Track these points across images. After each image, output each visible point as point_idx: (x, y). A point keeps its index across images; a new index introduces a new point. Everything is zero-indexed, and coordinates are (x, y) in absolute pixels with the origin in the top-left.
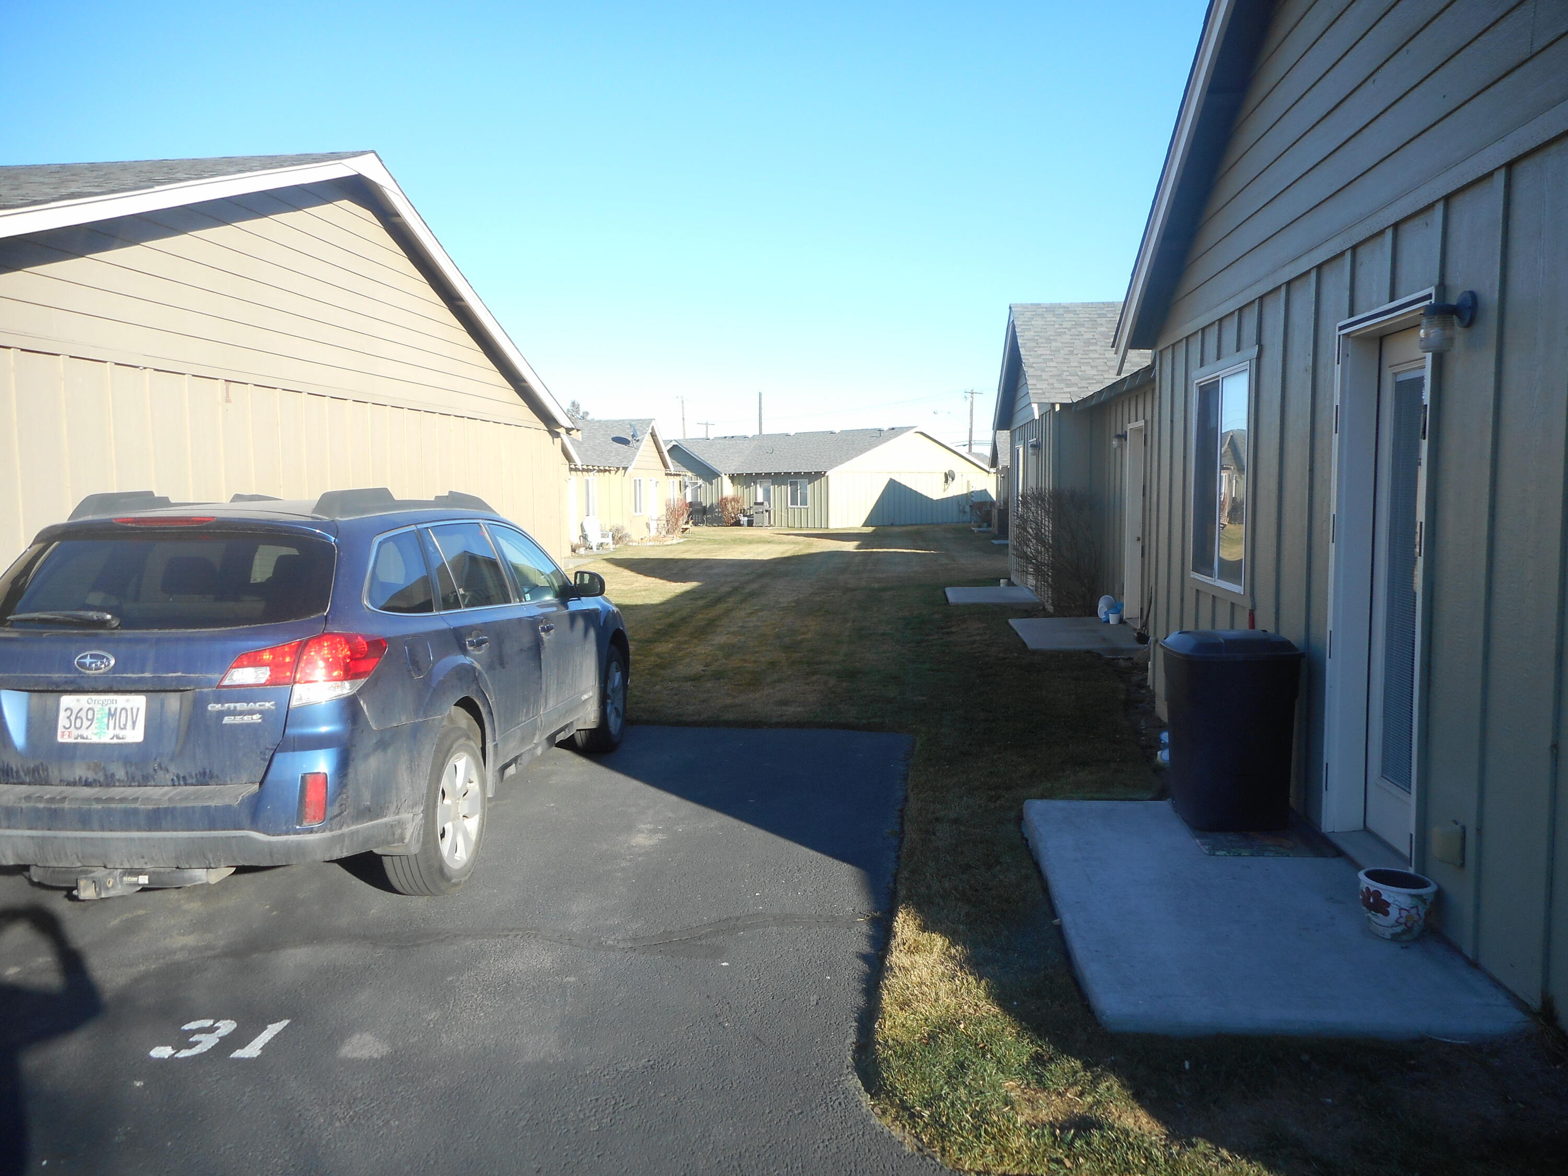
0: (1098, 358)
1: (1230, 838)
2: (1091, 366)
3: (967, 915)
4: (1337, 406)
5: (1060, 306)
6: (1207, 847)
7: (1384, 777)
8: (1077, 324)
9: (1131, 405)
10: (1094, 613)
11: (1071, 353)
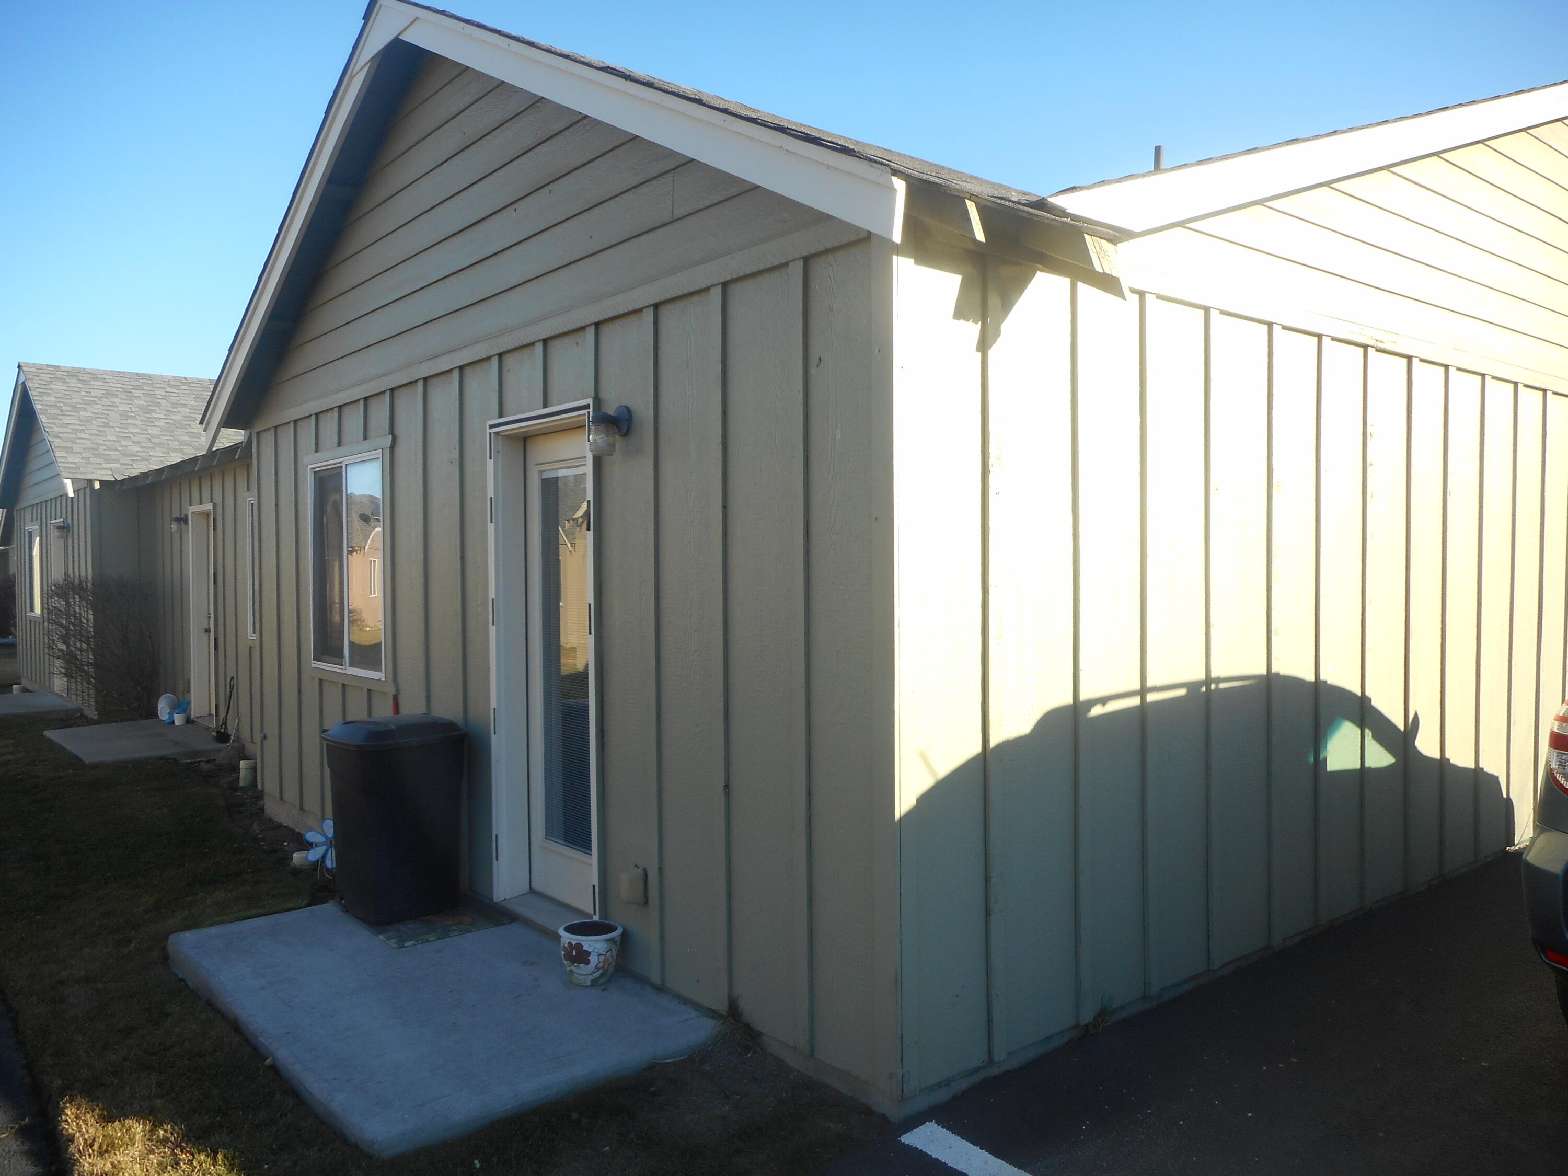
0: (140, 434)
1: (411, 926)
2: (133, 442)
3: (159, 1085)
4: (491, 498)
5: (85, 371)
6: (394, 941)
7: (548, 839)
8: (108, 394)
9: (193, 492)
10: (152, 713)
11: (106, 425)
